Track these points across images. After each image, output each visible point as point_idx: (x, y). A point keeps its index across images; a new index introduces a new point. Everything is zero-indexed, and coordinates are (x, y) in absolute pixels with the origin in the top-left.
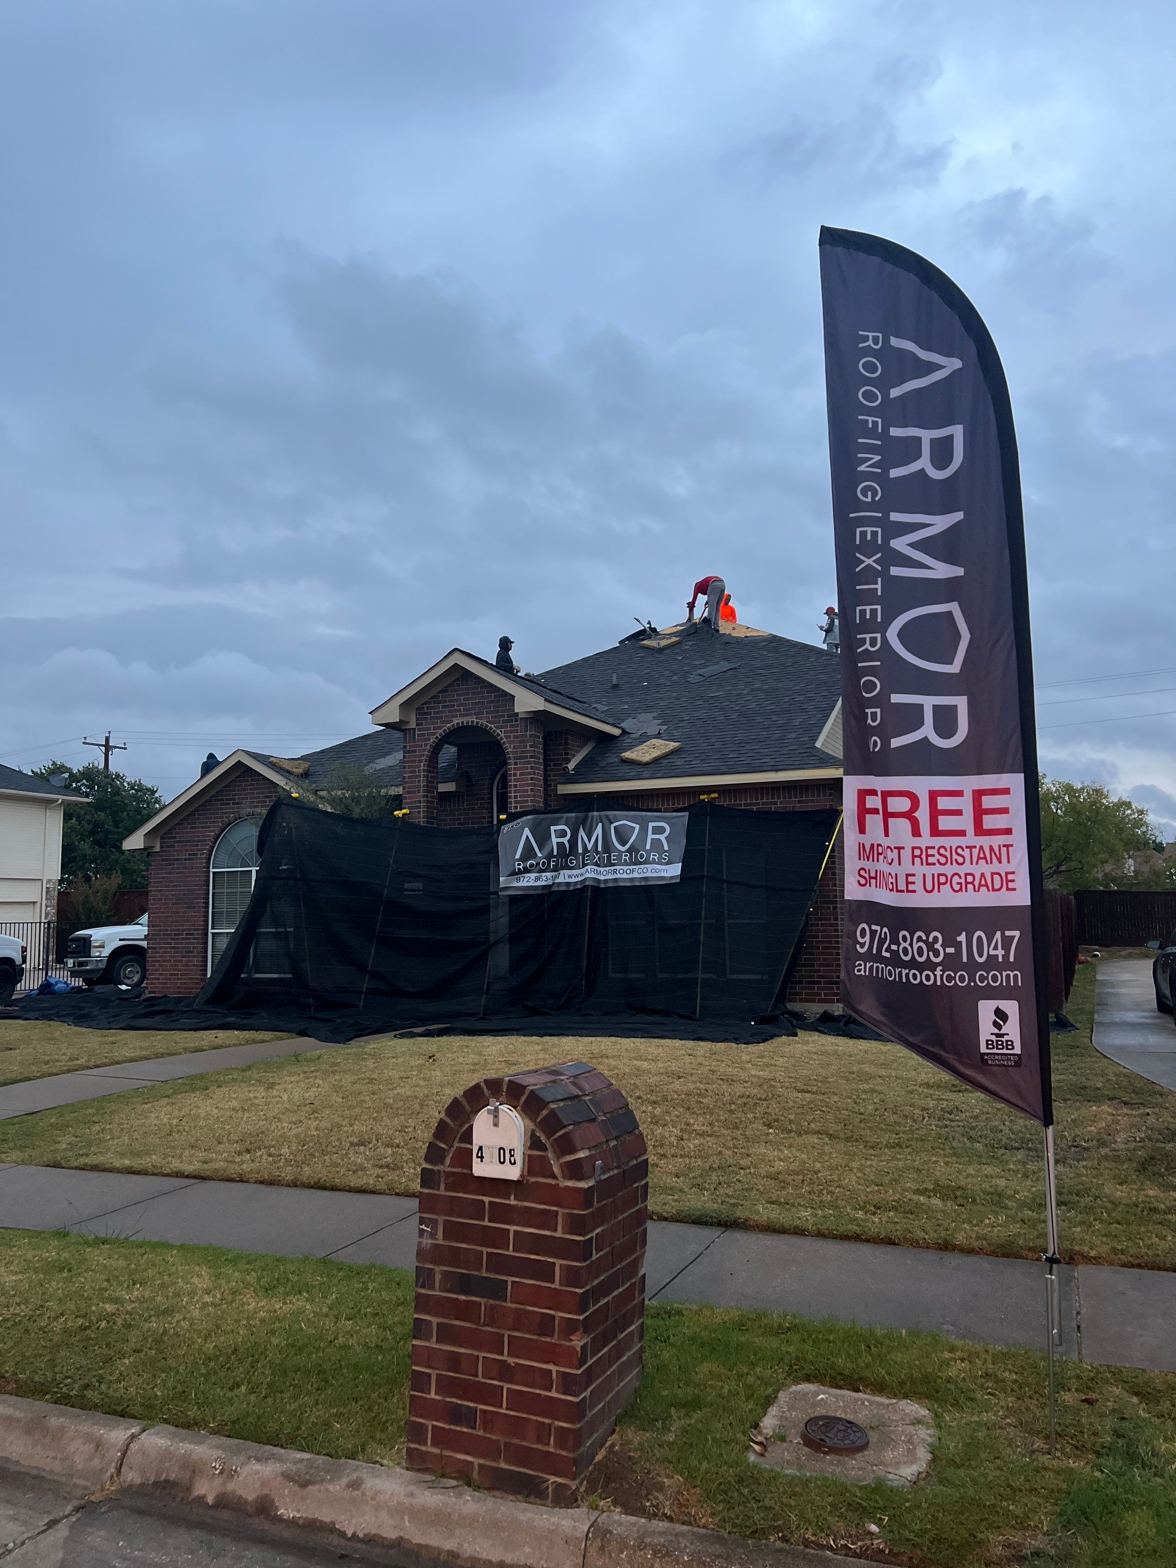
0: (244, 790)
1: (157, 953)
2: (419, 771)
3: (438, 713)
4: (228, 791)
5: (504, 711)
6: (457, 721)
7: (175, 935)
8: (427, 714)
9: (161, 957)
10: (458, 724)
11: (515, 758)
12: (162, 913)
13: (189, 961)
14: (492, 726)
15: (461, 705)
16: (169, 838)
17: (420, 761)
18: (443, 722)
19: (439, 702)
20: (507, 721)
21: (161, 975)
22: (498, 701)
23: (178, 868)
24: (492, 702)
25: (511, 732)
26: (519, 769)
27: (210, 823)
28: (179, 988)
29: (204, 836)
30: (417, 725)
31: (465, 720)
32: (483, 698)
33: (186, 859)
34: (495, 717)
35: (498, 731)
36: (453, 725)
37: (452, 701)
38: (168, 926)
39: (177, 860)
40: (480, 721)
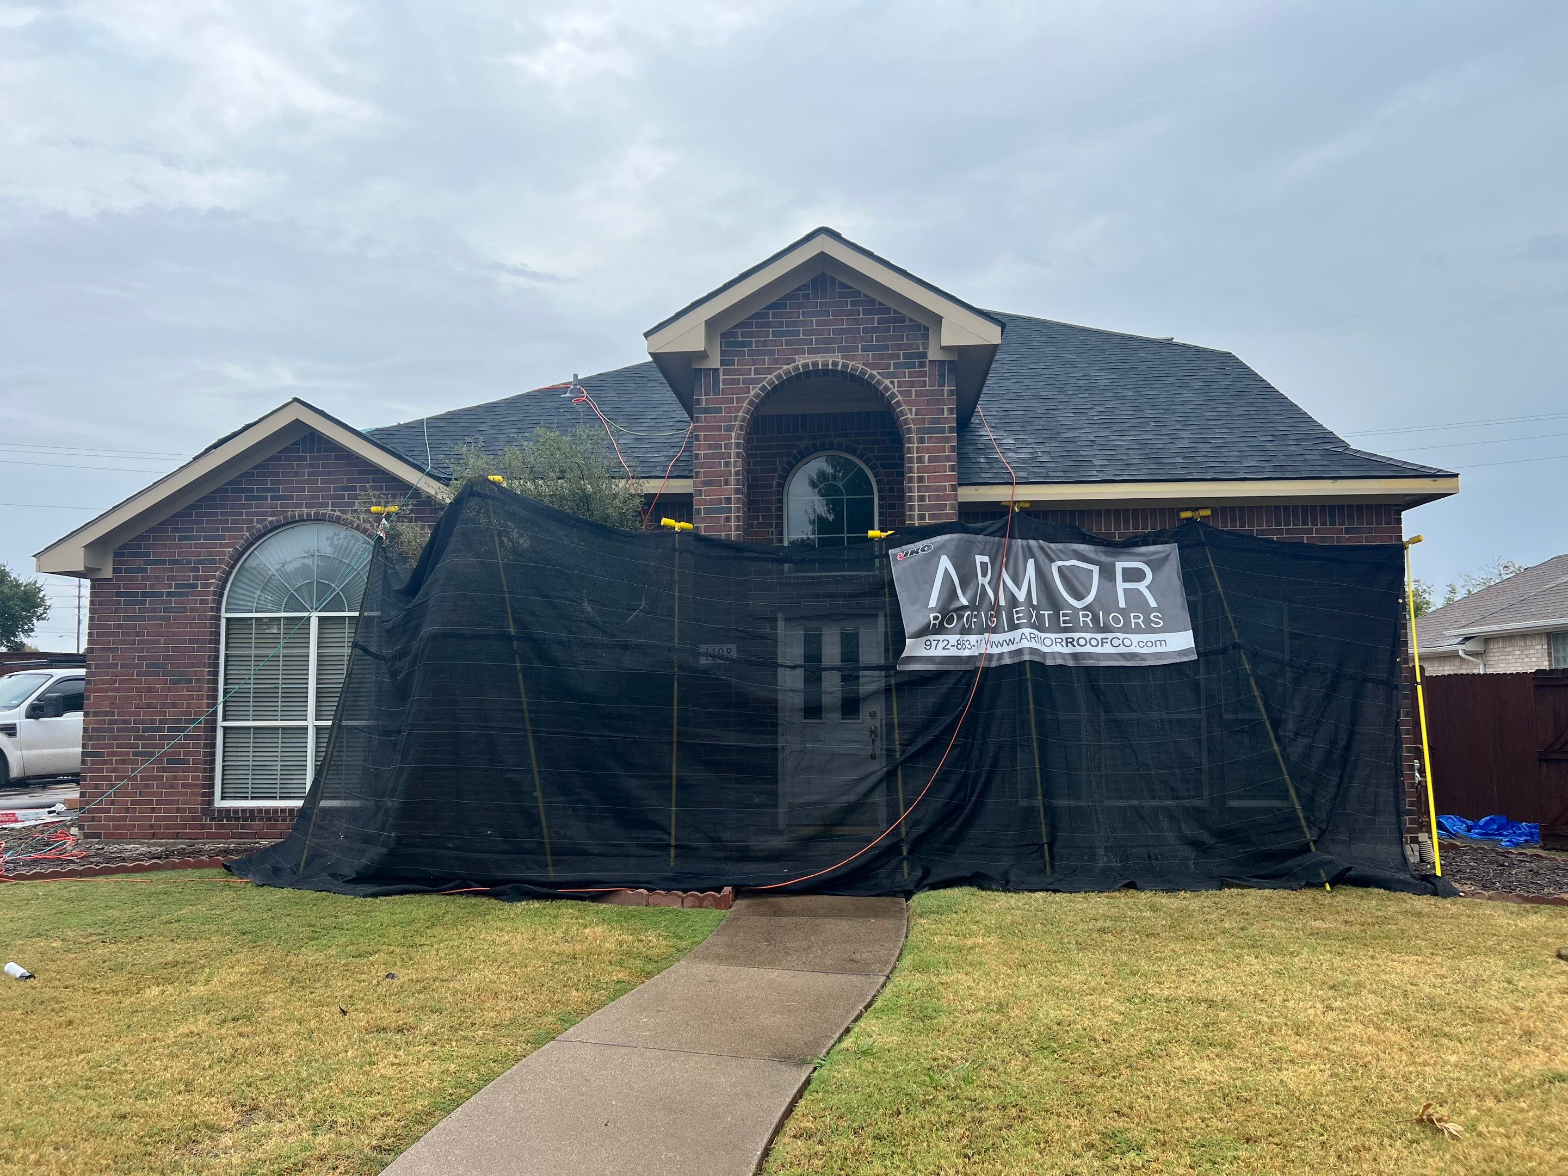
0: (296, 474)
1: (105, 762)
2: (728, 446)
3: (765, 343)
4: (264, 475)
5: (900, 347)
6: (802, 361)
7: (145, 730)
8: (743, 344)
9: (114, 770)
10: (805, 366)
11: (919, 431)
12: (117, 690)
13: (175, 778)
14: (875, 372)
15: (811, 333)
16: (135, 555)
17: (729, 429)
18: (776, 361)
19: (769, 325)
20: (906, 366)
21: (112, 803)
22: (887, 330)
23: (153, 610)
24: (874, 330)
25: (912, 384)
26: (928, 450)
27: (224, 530)
28: (152, 827)
29: (211, 554)
30: (723, 363)
31: (820, 359)
32: (857, 322)
33: (169, 594)
34: (881, 357)
35: (887, 382)
36: (797, 368)
37: (795, 324)
38: (131, 714)
39: (152, 594)
40: (851, 364)
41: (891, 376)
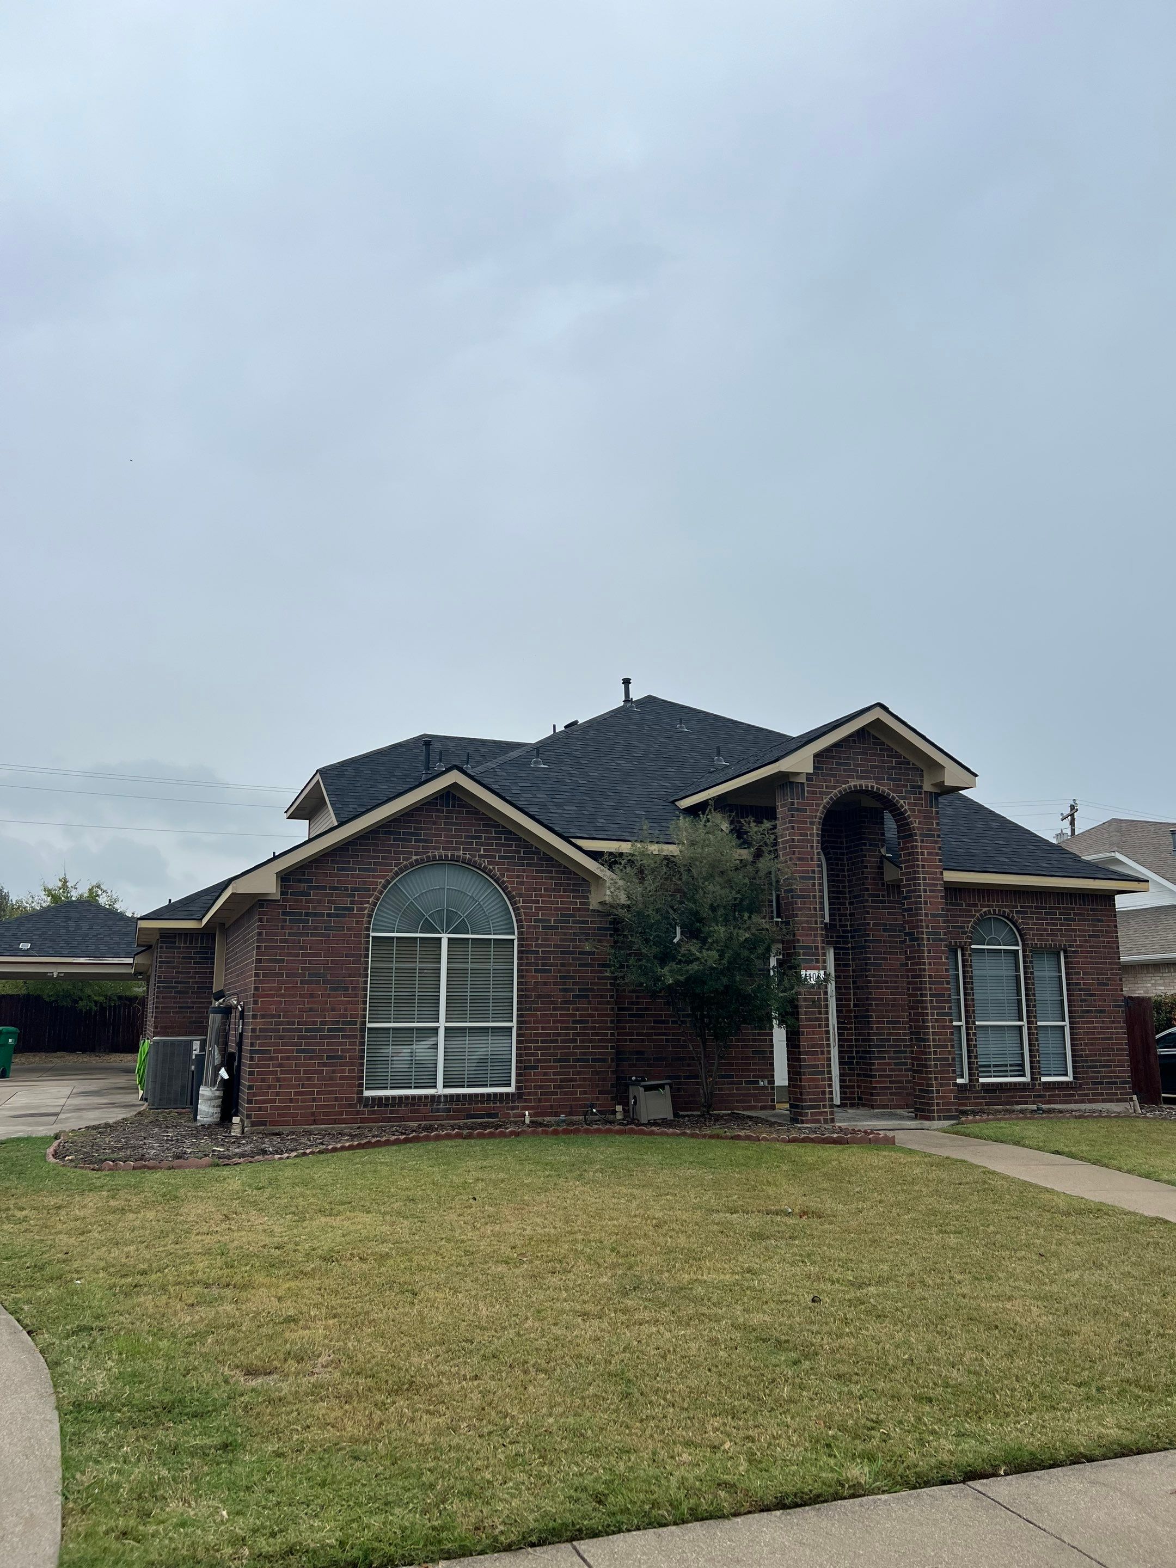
41: (904, 798)
